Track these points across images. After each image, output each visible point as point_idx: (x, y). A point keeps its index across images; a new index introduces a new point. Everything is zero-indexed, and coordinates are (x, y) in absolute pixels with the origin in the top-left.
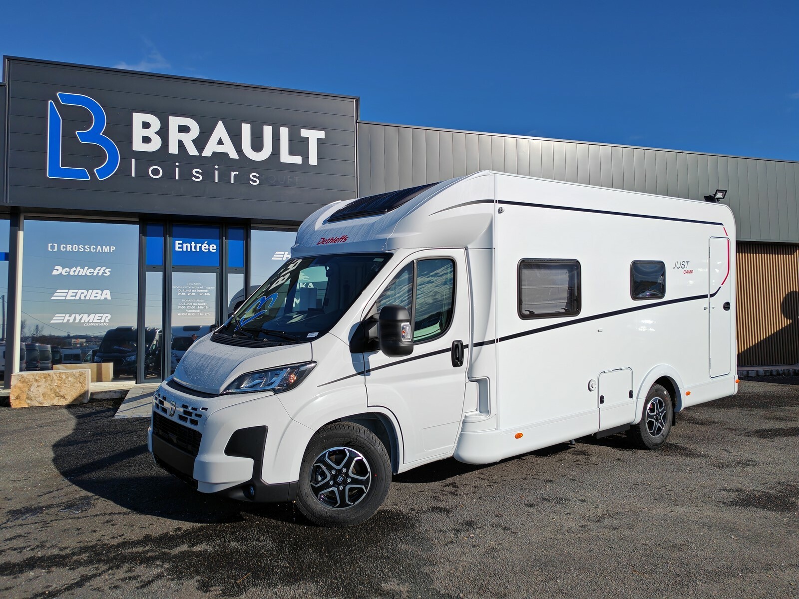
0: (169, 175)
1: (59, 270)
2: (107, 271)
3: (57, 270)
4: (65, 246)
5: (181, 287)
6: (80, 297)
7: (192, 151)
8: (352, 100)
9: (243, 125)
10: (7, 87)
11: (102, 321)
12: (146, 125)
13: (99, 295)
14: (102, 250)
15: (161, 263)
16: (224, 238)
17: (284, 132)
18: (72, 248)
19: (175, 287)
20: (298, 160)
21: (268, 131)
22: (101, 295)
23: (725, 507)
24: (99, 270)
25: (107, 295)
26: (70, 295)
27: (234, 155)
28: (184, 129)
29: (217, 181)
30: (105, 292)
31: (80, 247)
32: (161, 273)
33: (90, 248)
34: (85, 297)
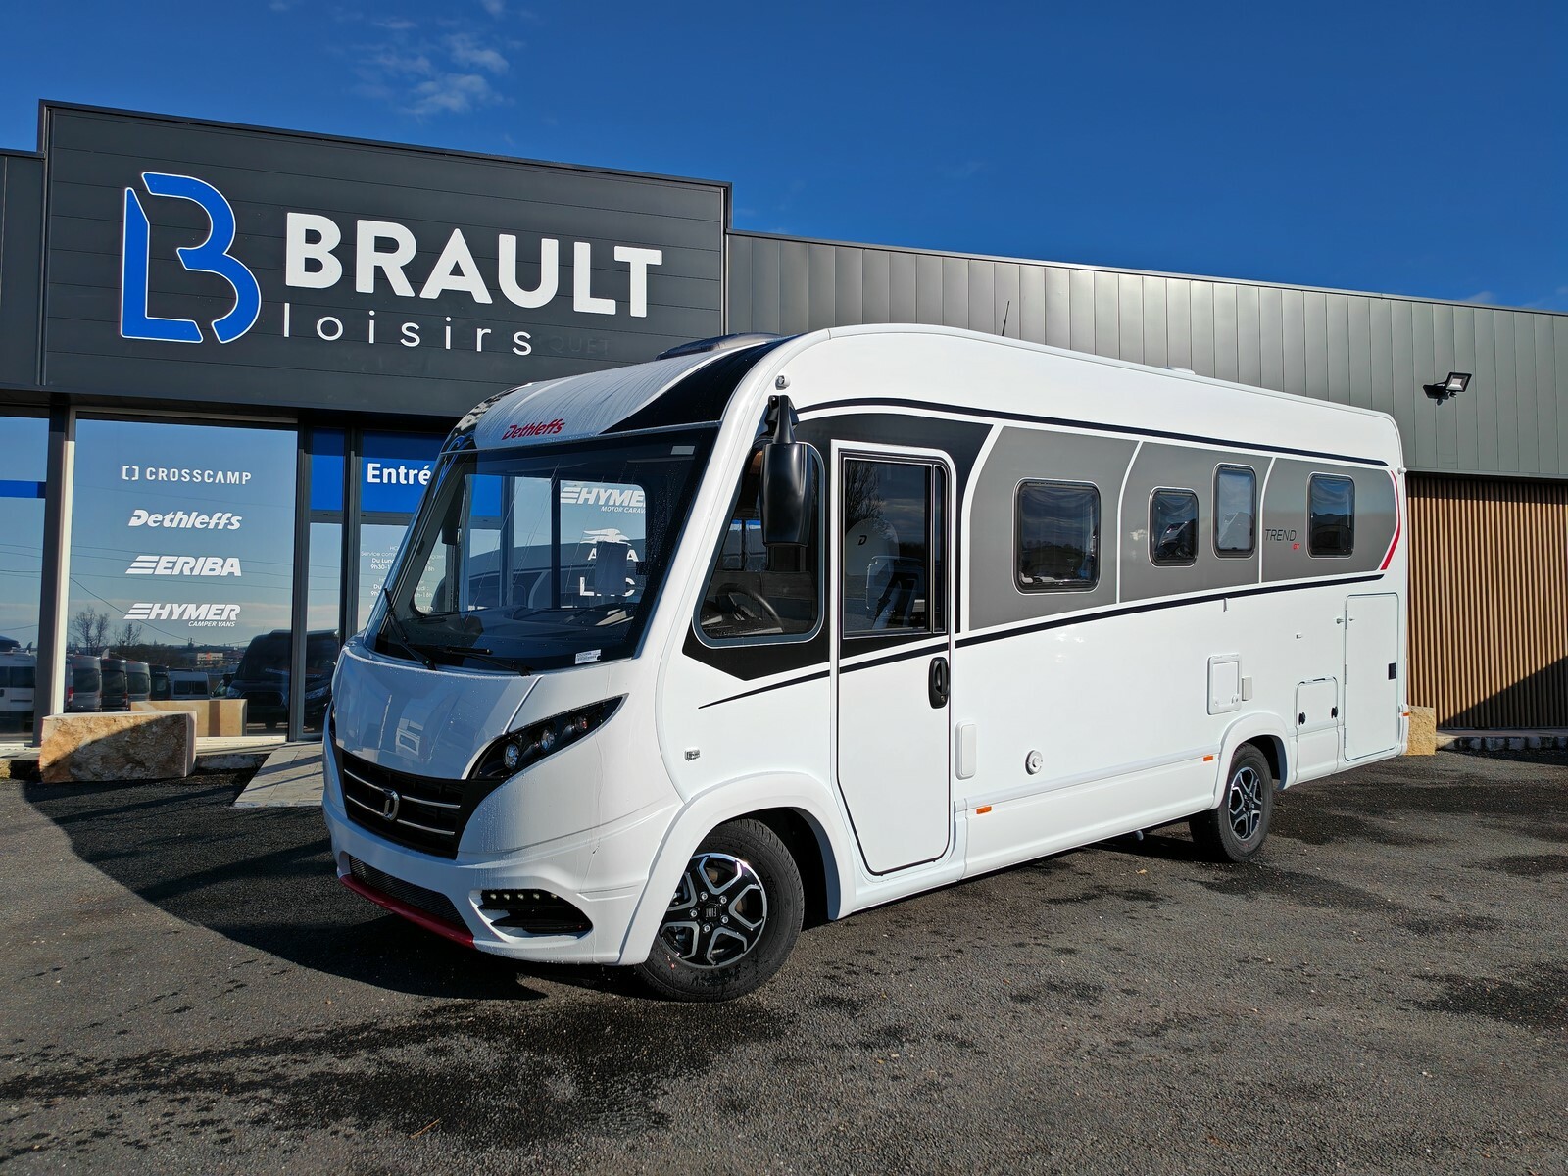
0: (356, 333)
1: (141, 518)
2: (234, 520)
3: (139, 517)
4: (154, 471)
5: (378, 554)
6: (182, 571)
7: (402, 287)
8: (718, 189)
9: (502, 237)
10: (47, 160)
11: (224, 617)
12: (313, 237)
13: (217, 568)
14: (226, 479)
15: (339, 506)
17: (582, 252)
18: (168, 476)
19: (366, 554)
20: (608, 307)
21: (550, 249)
22: (223, 567)
23: (1419, 1013)
24: (219, 519)
25: (233, 566)
26: (163, 566)
27: (482, 296)
28: (386, 245)
29: (448, 346)
30: (230, 560)
31: (183, 473)
32: (339, 527)
33: (202, 476)
34: (192, 570)
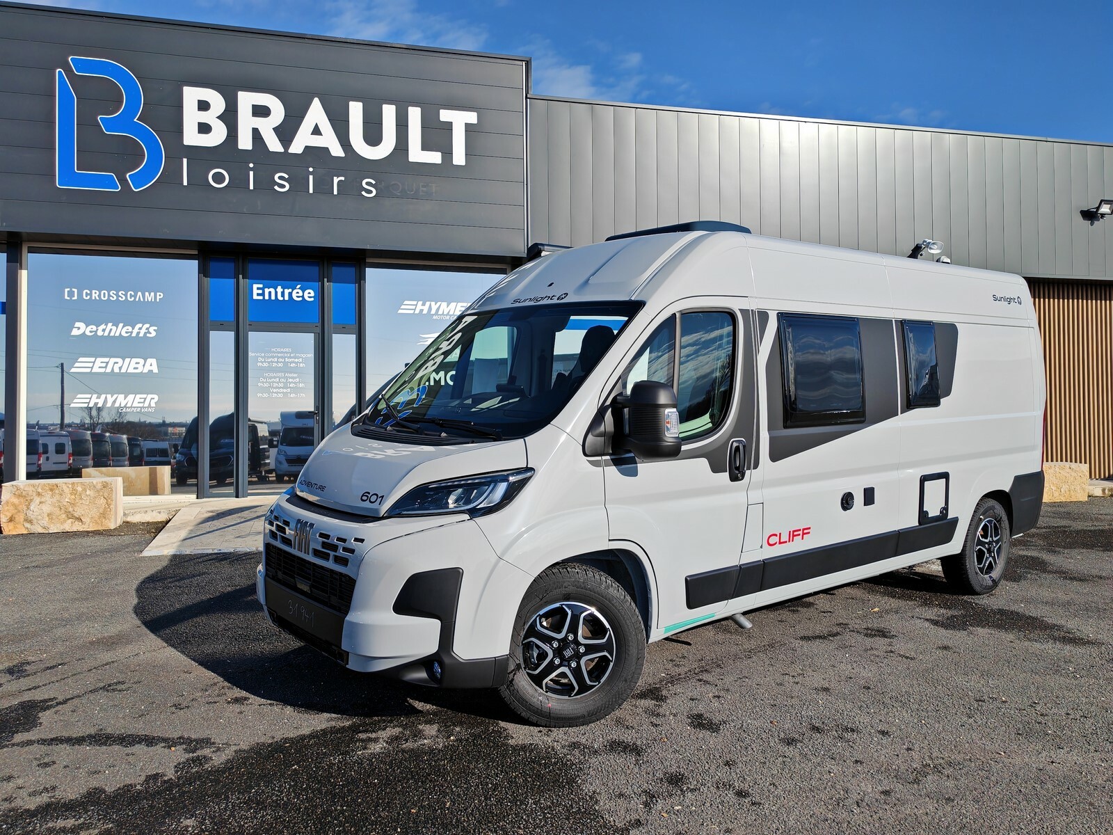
0: (239, 183)
1: (80, 329)
2: (151, 329)
3: (79, 328)
4: (89, 292)
5: (263, 355)
6: (113, 369)
7: (274, 145)
8: (520, 63)
9: (351, 104)
11: (146, 404)
12: (204, 106)
13: (140, 367)
14: (144, 298)
15: (232, 318)
16: (326, 280)
17: (415, 114)
18: (99, 296)
19: (253, 354)
20: (435, 157)
21: (389, 112)
22: (144, 366)
24: (140, 329)
25: (152, 365)
26: (98, 365)
27: (337, 151)
28: (261, 111)
29: (311, 191)
30: (149, 361)
31: (111, 293)
32: (232, 334)
33: (126, 295)
34: (120, 368)
